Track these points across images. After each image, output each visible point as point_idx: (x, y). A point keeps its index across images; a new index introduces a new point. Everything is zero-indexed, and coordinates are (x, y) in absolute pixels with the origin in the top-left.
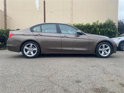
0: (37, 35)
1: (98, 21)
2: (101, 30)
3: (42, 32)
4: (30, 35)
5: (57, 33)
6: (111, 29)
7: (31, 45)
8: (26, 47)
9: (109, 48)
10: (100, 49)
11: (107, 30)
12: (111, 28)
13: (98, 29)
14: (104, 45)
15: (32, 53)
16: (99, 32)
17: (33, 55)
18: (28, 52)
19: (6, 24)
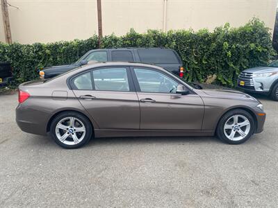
0: (84, 99)
1: (228, 25)
2: (234, 46)
3: (94, 89)
4: (67, 98)
5: (131, 90)
6: (257, 45)
7: (72, 120)
8: (60, 126)
9: (246, 122)
10: (227, 126)
11: (247, 47)
12: (258, 40)
13: (226, 45)
14: (236, 118)
15: (74, 136)
16: (228, 50)
17: (77, 141)
18: (66, 135)
19: (9, 26)
